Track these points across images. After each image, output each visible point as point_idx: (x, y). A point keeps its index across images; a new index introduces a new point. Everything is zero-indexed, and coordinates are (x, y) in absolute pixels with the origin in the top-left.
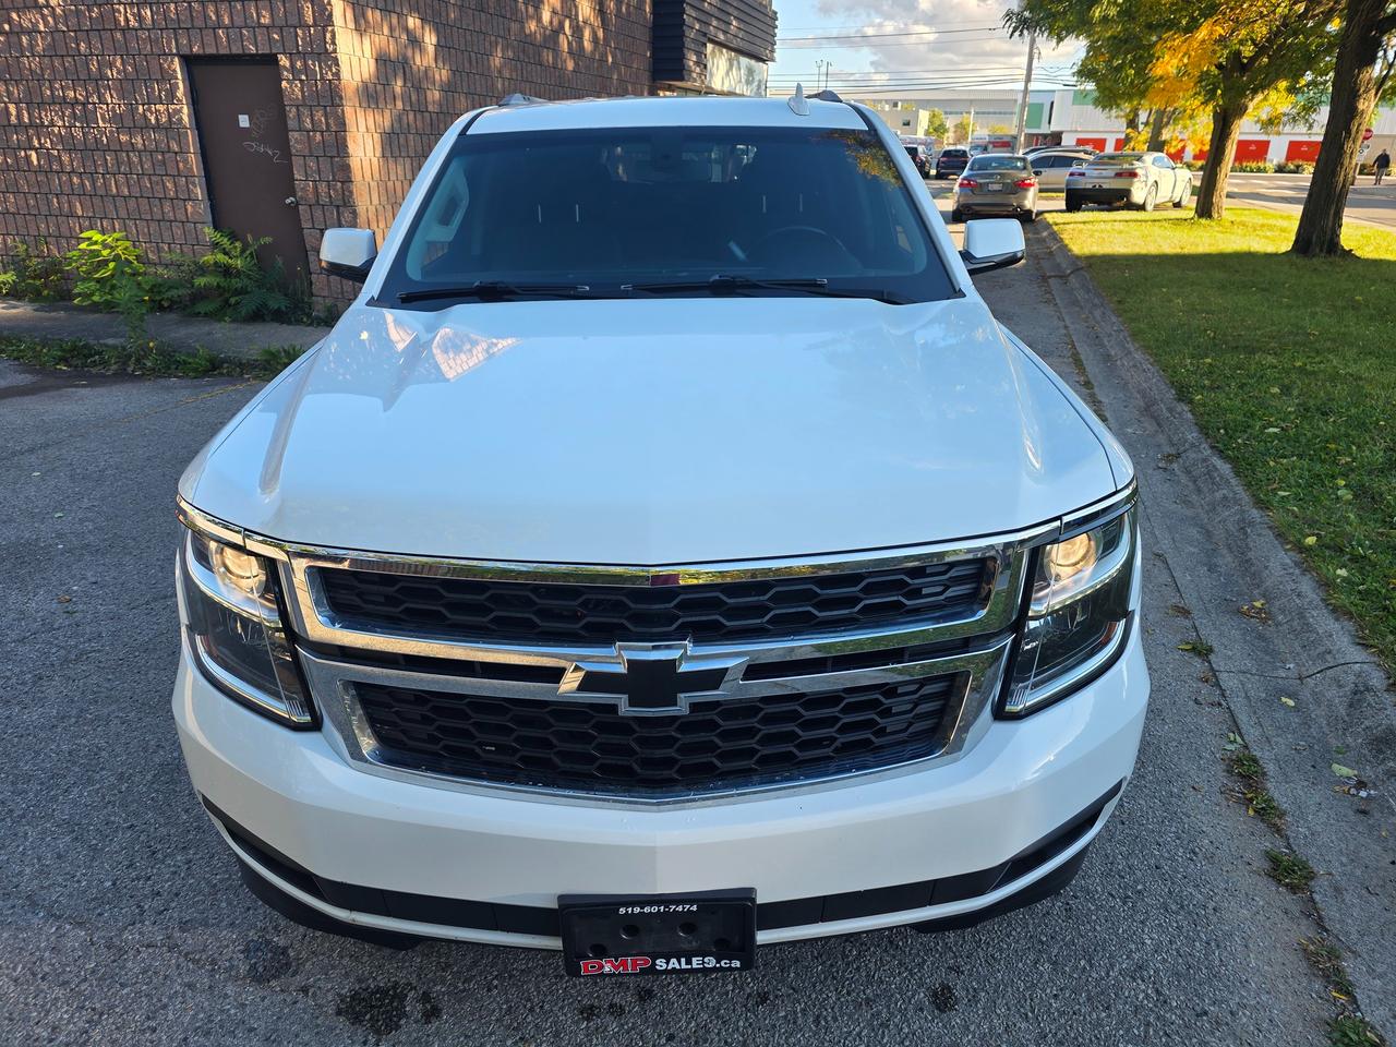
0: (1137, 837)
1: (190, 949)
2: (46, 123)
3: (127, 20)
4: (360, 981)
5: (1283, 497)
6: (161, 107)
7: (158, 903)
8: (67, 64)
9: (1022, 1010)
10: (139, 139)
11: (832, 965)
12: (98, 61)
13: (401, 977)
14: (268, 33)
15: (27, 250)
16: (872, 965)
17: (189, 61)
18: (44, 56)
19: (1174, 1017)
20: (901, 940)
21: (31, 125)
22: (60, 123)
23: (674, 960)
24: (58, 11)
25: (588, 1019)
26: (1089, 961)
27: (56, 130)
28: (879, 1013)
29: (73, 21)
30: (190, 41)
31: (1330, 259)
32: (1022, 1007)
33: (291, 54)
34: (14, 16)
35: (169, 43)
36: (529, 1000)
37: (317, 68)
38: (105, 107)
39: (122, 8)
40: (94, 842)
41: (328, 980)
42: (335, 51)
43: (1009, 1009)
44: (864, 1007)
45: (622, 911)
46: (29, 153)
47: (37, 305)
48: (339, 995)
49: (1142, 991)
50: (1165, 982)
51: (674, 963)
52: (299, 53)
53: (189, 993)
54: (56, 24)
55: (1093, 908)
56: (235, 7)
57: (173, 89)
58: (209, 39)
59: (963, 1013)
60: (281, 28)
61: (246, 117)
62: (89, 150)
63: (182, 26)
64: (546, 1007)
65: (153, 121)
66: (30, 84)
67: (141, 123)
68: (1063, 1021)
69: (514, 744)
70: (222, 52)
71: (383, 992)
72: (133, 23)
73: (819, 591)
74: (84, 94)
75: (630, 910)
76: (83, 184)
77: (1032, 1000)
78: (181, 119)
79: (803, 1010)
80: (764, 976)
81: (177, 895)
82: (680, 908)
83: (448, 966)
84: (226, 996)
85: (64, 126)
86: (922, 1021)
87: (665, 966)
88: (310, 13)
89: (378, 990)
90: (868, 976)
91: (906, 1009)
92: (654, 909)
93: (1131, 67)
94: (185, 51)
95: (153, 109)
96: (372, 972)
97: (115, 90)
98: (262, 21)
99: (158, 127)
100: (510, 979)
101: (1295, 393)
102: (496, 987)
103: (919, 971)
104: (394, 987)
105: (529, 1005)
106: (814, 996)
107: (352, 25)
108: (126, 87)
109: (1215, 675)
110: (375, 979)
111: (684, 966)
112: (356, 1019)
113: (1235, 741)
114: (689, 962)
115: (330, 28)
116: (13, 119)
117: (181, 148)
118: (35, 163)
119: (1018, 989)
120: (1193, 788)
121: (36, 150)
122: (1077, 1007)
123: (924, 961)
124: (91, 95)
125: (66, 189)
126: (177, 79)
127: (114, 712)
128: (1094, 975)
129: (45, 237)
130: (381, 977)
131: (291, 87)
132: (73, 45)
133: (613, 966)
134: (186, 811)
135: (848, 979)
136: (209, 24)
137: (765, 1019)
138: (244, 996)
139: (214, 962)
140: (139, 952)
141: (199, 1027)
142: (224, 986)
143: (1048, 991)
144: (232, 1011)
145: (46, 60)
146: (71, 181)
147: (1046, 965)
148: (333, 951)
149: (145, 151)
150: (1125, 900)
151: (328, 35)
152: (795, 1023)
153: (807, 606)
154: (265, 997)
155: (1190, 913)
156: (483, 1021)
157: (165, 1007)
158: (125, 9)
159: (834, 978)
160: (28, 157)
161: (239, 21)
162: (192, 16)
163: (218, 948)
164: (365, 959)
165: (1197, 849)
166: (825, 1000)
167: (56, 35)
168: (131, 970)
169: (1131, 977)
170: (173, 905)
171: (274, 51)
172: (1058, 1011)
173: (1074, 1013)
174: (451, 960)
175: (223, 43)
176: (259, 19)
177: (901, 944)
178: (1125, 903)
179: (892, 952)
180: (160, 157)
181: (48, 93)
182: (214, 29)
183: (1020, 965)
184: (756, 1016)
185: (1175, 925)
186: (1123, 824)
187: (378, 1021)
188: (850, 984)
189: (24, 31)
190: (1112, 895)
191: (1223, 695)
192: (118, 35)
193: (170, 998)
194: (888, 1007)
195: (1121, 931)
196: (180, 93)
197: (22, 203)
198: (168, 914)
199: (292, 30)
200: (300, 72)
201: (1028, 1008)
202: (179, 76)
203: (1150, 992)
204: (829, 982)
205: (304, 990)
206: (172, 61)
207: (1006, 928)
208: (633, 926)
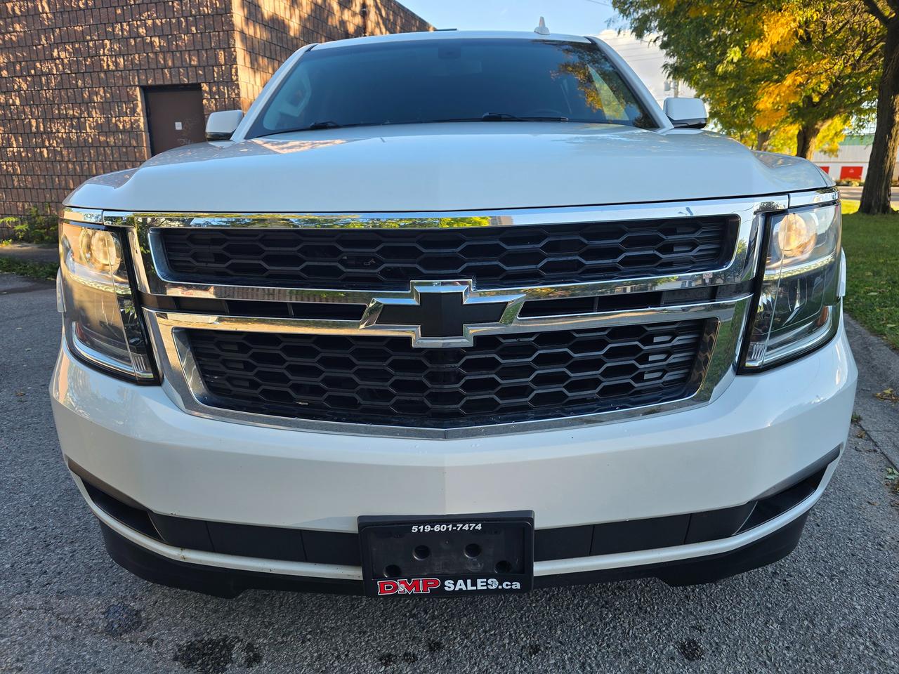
0: (832, 535)
1: (61, 611)
2: (54, 131)
3: (108, 66)
4: (196, 635)
5: (891, 328)
6: (127, 119)
7: (43, 579)
8: (69, 94)
9: (760, 659)
10: (112, 139)
11: (592, 625)
12: (89, 91)
13: (230, 633)
14: (196, 70)
15: (37, 211)
16: (626, 625)
17: (146, 90)
18: (55, 89)
19: (893, 663)
20: (649, 606)
21: (45, 132)
22: (63, 131)
23: (460, 582)
24: (66, 61)
25: (386, 665)
26: (811, 622)
27: (60, 135)
28: (636, 662)
29: (74, 67)
30: (146, 77)
31: (885, 216)
32: (760, 656)
33: (210, 83)
34: (38, 65)
35: (134, 79)
36: (336, 649)
37: (226, 91)
38: (91, 119)
39: (105, 58)
40: (4, 538)
41: (170, 634)
42: (237, 80)
43: (748, 658)
44: (622, 656)
45: (415, 529)
46: (42, 150)
47: (41, 245)
48: (178, 645)
49: (862, 644)
50: (879, 637)
51: (461, 585)
52: (215, 82)
53: (55, 643)
54: (64, 69)
55: (806, 583)
56: (176, 55)
57: (136, 106)
58: (159, 75)
59: (709, 661)
60: (204, 67)
61: (180, 123)
62: (81, 146)
63: (142, 68)
64: (351, 655)
65: (121, 127)
66: (46, 107)
67: (114, 129)
68: (798, 667)
69: (322, 385)
70: (166, 83)
71: (215, 644)
72: (112, 67)
73: (586, 242)
74: (79, 112)
75: (421, 528)
76: (75, 169)
77: (767, 651)
78: (139, 125)
79: (570, 659)
80: (535, 633)
81: (59, 573)
82: (466, 527)
83: (271, 624)
84: (85, 645)
85: (65, 132)
86: (675, 668)
87: (452, 587)
88: (223, 57)
89: (211, 641)
90: (623, 632)
91: (659, 658)
92: (443, 528)
93: (743, 106)
94: (143, 83)
95: (122, 120)
96: (208, 629)
97: (99, 109)
98: (193, 63)
99: (124, 131)
100: (321, 634)
101: (884, 274)
102: (309, 640)
103: (667, 629)
104: (224, 640)
105: (336, 654)
106: (578, 648)
107: (248, 65)
108: (105, 107)
109: (866, 433)
110: (209, 633)
111: (470, 588)
112: (190, 663)
113: (893, 473)
114: (474, 584)
115: (235, 66)
116: (34, 129)
117: (138, 144)
118: (46, 156)
119: (754, 643)
120: (869, 503)
121: (47, 148)
122: (808, 656)
123: (670, 622)
124: (84, 112)
125: (64, 172)
126: (137, 100)
127: (39, 457)
128: (818, 632)
129: (49, 203)
130: (214, 632)
131: (209, 103)
132: (74, 82)
133: (407, 587)
134: (79, 518)
135: (607, 635)
136: (160, 66)
137: (538, 665)
138: (99, 645)
139: (79, 621)
140: (20, 612)
141: (58, 668)
142: (84, 638)
143: (781, 644)
144: (87, 657)
145: (57, 92)
146: (68, 167)
147: (775, 625)
148: (177, 613)
149: (115, 146)
150: (832, 578)
151: (234, 71)
152: (564, 668)
153: (575, 255)
154: (116, 647)
155: (888, 586)
156: (297, 666)
157: (34, 652)
158: (107, 59)
159: (595, 634)
160: (41, 153)
161: (178, 63)
162: (148, 61)
163: (85, 610)
164: (203, 619)
165: (883, 543)
166: (588, 651)
167: (64, 76)
168: (11, 625)
169: (850, 633)
170: (55, 580)
171: (199, 81)
172: (792, 659)
173: (806, 661)
174: (273, 620)
175: (167, 78)
176: (190, 62)
177: (648, 609)
178: (832, 580)
179: (642, 615)
180: (124, 150)
181: (57, 112)
182: (162, 69)
183: (753, 625)
184: (530, 663)
185: (878, 595)
186: (819, 526)
187: (208, 665)
188: (609, 639)
189: (43, 74)
190: (820, 574)
191: (876, 446)
192: (102, 75)
193: (39, 646)
194: (644, 657)
195: (833, 599)
196: (139, 110)
197: (36, 181)
198: (49, 587)
199: (211, 68)
200: (215, 94)
201: (766, 657)
202: (139, 99)
203: (868, 644)
204: (591, 637)
205: (150, 642)
206: (135, 90)
207: (736, 598)
208: (425, 546)
